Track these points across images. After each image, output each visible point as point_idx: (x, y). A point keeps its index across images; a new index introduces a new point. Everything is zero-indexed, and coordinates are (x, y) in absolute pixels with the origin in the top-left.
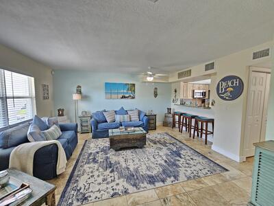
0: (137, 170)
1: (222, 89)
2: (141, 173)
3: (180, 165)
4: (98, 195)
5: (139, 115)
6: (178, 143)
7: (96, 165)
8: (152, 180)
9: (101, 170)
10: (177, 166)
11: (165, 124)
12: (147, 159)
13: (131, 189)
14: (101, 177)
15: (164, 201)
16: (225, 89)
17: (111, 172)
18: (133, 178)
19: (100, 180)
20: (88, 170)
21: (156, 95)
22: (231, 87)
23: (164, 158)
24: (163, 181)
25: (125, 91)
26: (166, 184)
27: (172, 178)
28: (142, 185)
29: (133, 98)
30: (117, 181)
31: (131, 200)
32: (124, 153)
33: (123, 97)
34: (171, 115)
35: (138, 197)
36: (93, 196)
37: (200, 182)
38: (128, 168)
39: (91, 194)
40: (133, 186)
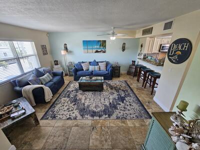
0: (88, 106)
1: (172, 51)
2: (90, 109)
3: (118, 108)
4: (61, 117)
5: (106, 66)
6: (129, 90)
7: (68, 99)
8: (94, 114)
9: (69, 102)
10: (116, 108)
11: (129, 73)
12: (99, 100)
13: (79, 117)
14: (68, 107)
15: (93, 128)
16: (175, 52)
17: (74, 105)
18: (83, 111)
19: (66, 108)
20: (63, 101)
21: (124, 49)
22: (180, 51)
23: (111, 101)
24: (100, 116)
25: (98, 47)
26: (101, 118)
27: (107, 116)
28: (86, 116)
29: (104, 52)
30: (74, 111)
31: (76, 123)
32: (87, 93)
33: (97, 52)
34: (134, 67)
35: (81, 122)
36: (59, 116)
37: (124, 122)
38: (84, 104)
39: (58, 115)
40: (81, 115)
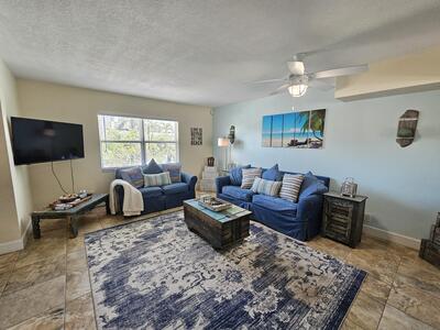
0: (140, 262)
2: (132, 269)
7: (149, 229)
9: (140, 234)
25: (298, 130)
28: (103, 275)
29: (317, 146)
33: (294, 144)
38: (145, 253)
